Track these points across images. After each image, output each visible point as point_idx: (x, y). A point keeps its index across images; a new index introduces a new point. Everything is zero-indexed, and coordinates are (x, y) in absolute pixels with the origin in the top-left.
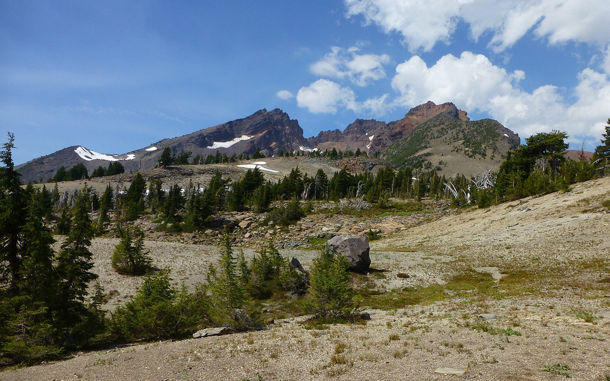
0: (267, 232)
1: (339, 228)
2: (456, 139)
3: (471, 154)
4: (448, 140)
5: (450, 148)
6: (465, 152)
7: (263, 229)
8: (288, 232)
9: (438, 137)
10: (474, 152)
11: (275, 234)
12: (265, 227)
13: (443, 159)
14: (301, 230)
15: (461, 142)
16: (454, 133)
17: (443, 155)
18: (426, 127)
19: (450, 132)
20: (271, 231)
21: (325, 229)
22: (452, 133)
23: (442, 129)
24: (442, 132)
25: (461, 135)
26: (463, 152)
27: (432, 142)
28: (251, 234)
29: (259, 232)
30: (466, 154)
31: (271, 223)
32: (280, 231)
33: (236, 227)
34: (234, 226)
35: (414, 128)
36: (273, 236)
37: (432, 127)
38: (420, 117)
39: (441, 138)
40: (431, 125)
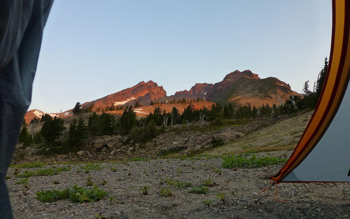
0: (128, 149)
1: (187, 141)
2: (254, 90)
3: (263, 97)
4: (249, 91)
5: (251, 95)
7: (125, 147)
8: (144, 148)
9: (243, 90)
10: (265, 96)
11: (134, 150)
12: (127, 145)
14: (156, 145)
15: (257, 91)
16: (253, 86)
17: (247, 99)
18: (236, 84)
19: (250, 86)
20: (131, 148)
21: (175, 143)
22: (251, 86)
24: (246, 86)
25: (256, 88)
26: (259, 97)
27: (241, 92)
28: (115, 152)
29: (122, 149)
30: (261, 97)
31: (132, 142)
32: (139, 148)
33: (105, 147)
34: (104, 146)
35: (229, 86)
36: (133, 152)
37: (239, 84)
38: (232, 79)
39: (245, 90)
40: (238, 83)
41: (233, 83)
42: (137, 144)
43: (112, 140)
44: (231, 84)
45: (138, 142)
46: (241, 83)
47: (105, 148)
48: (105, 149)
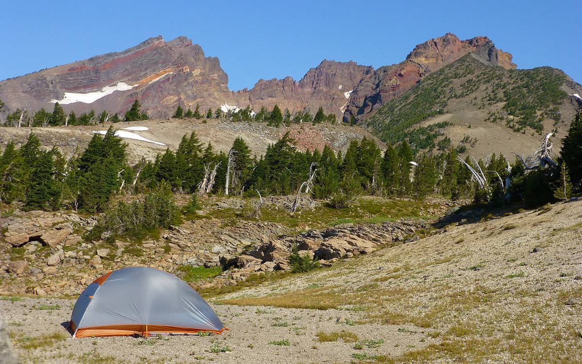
0: (96, 253)
2: (492, 100)
3: (517, 126)
4: (479, 102)
5: (482, 114)
6: (509, 122)
9: (462, 96)
10: (523, 123)
11: (111, 257)
13: (471, 132)
14: (167, 250)
15: (502, 104)
16: (490, 89)
17: (470, 127)
18: (442, 77)
19: (483, 87)
20: (103, 252)
21: (217, 248)
22: (487, 88)
23: (469, 81)
24: (470, 87)
25: (501, 94)
26: (504, 122)
27: (452, 103)
28: (63, 258)
29: (81, 253)
30: (509, 125)
31: (106, 236)
32: (123, 252)
33: (36, 242)
34: (32, 239)
35: (422, 78)
36: (106, 262)
37: (452, 77)
38: (431, 61)
39: (467, 97)
40: (450, 75)
41: (435, 73)
42: (118, 243)
43: (54, 224)
44: (427, 75)
45: (123, 238)
46: (456, 76)
47: (35, 245)
48: (36, 247)
